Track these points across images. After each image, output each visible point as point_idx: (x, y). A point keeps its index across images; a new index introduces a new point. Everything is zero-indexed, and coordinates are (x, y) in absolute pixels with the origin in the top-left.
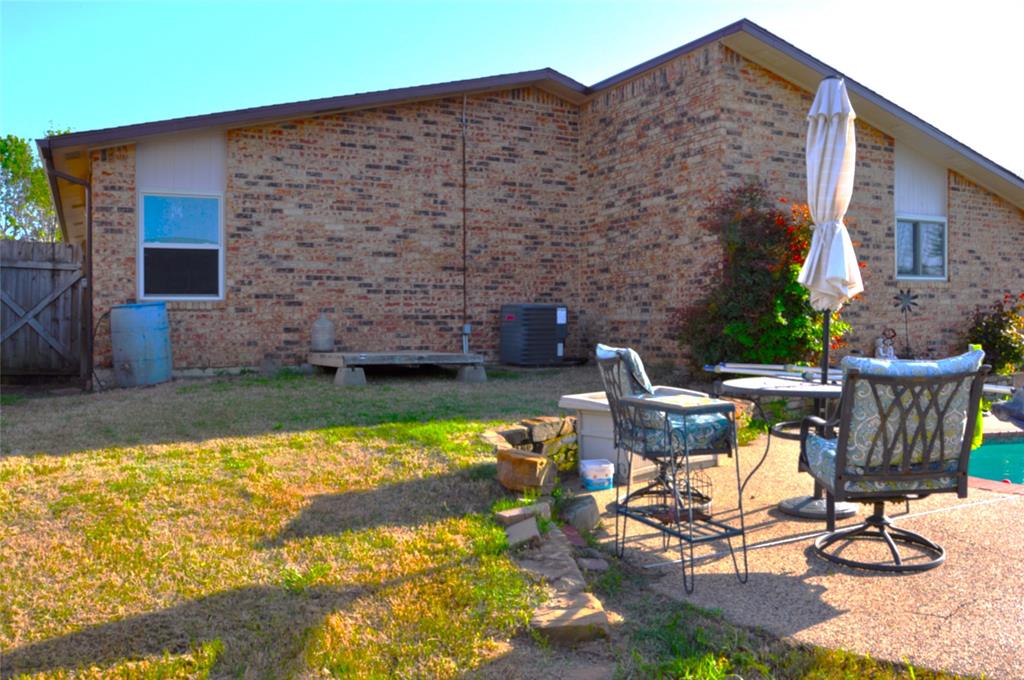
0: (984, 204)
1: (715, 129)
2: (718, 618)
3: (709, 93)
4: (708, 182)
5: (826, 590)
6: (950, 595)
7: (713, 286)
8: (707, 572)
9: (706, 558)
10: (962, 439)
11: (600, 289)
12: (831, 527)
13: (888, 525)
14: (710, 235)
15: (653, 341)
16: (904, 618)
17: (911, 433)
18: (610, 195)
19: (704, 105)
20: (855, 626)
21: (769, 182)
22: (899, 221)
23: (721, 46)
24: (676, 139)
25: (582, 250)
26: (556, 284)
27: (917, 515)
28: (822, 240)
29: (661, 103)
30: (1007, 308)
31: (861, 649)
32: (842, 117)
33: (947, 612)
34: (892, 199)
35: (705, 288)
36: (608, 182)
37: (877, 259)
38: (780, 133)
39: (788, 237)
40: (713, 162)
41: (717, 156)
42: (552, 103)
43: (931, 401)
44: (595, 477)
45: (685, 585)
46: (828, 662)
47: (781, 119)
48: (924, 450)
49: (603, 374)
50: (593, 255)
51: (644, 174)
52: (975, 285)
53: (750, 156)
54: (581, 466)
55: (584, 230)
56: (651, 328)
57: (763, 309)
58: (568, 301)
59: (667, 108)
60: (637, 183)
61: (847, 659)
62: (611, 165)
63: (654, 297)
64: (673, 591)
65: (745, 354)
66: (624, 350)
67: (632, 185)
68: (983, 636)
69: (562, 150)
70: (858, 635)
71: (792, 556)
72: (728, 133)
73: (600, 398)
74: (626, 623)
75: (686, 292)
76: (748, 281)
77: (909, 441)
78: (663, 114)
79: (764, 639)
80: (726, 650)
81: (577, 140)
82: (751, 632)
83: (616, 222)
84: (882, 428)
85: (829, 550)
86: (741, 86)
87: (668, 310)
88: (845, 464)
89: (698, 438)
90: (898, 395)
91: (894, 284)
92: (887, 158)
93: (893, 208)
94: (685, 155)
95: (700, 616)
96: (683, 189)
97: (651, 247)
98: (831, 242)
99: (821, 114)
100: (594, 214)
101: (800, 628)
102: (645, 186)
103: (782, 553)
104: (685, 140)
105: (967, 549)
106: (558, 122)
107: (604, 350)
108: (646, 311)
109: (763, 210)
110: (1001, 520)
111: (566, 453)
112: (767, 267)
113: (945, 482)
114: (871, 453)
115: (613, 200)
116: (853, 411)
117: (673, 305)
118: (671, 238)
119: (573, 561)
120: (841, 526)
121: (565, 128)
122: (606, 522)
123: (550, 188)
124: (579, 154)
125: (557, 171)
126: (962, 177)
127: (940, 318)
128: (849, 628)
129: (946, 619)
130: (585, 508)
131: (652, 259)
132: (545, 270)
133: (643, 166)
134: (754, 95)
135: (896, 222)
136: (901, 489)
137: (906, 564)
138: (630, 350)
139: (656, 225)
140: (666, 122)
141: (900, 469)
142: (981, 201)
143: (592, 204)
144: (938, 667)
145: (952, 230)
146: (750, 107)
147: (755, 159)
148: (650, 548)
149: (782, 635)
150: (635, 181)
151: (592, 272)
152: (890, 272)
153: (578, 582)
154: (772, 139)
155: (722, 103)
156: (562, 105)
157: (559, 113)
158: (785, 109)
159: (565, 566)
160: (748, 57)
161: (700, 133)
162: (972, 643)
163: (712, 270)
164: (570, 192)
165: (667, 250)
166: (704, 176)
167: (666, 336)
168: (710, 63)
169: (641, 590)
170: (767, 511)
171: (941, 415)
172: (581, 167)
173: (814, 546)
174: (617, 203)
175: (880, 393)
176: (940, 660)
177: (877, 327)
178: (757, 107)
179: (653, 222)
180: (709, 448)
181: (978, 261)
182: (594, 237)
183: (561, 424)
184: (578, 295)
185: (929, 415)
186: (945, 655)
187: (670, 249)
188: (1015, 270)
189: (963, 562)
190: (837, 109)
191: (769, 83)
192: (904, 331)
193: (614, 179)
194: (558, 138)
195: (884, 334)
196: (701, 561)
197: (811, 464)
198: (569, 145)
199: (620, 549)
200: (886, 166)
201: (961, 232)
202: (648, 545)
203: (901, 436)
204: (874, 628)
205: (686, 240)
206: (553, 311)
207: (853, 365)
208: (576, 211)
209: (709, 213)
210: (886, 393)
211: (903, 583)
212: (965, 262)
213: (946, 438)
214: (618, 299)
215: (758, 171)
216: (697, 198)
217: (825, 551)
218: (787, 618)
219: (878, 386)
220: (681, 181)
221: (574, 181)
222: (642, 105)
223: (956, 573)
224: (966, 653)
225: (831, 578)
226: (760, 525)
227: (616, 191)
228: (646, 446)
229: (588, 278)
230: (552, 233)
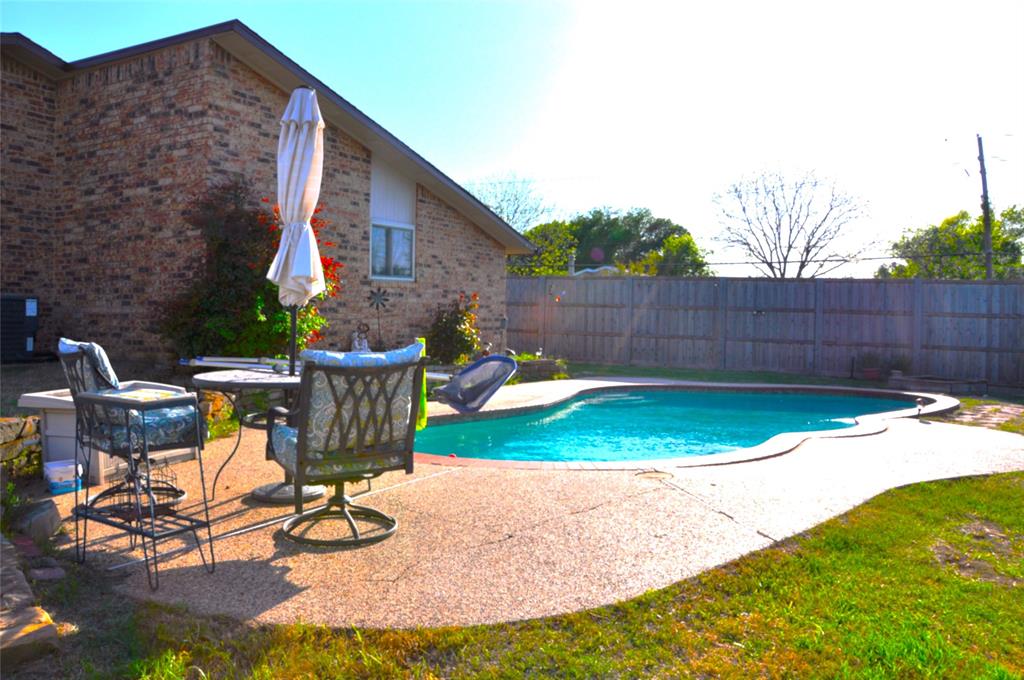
0: (445, 216)
1: (202, 124)
2: (181, 612)
3: (198, 87)
4: (193, 177)
5: (290, 569)
6: (398, 560)
7: (196, 280)
8: (176, 567)
9: (175, 552)
10: (408, 421)
11: (78, 279)
12: (299, 510)
13: (348, 503)
14: (192, 230)
15: (134, 334)
16: (359, 586)
17: (363, 419)
18: (91, 181)
19: (192, 99)
20: (315, 600)
21: (253, 181)
22: (374, 226)
23: (212, 43)
24: (162, 130)
25: (58, 238)
26: (26, 273)
27: (378, 491)
28: (290, 239)
29: (148, 91)
30: (462, 307)
31: (319, 621)
32: (312, 125)
33: (395, 577)
34: (368, 206)
35: (188, 281)
36: (87, 168)
37: (354, 259)
38: (266, 135)
39: (270, 235)
40: (199, 156)
41: (203, 150)
42: (24, 74)
43: (380, 389)
44: (61, 479)
45: (150, 583)
46: (288, 639)
47: (268, 122)
48: (375, 434)
49: (65, 370)
50: (70, 244)
51: (128, 164)
52: (436, 286)
53: (236, 155)
54: (45, 469)
55: (61, 217)
56: (133, 322)
57: (245, 304)
58: (40, 292)
59: (153, 98)
60: (119, 172)
61: (305, 632)
62: (92, 150)
63: (136, 290)
64: (137, 591)
65: (228, 348)
66: (87, 344)
67: (114, 173)
68: (423, 592)
69: (34, 128)
70: (317, 608)
71: (261, 541)
72: (216, 129)
73: (65, 396)
74: (79, 633)
75: (169, 286)
76: (229, 276)
77: (362, 426)
78: (150, 103)
79: (227, 624)
80: (186, 643)
81: (53, 119)
82: (215, 620)
83: (96, 210)
84: (338, 415)
85: (296, 532)
86: (230, 86)
87: (150, 303)
88: (305, 450)
89: (169, 432)
90: (351, 384)
91: (369, 283)
92: (365, 168)
93: (368, 214)
94: (171, 147)
95: (164, 613)
96: (168, 181)
97: (133, 238)
98: (298, 241)
99: (293, 121)
100: (71, 200)
101: (264, 609)
102: (128, 175)
103: (251, 539)
104: (172, 132)
105: (416, 518)
106: (31, 96)
107: (67, 344)
108: (128, 304)
109: (247, 207)
110: (445, 490)
111: (28, 456)
112: (249, 264)
113: (394, 461)
114: (328, 439)
115: (93, 187)
116: (311, 400)
117: (156, 298)
118: (154, 230)
119: (21, 573)
120: (309, 508)
121: (39, 104)
122: (70, 526)
123: (19, 168)
124: (55, 134)
125: (28, 149)
126: (428, 192)
127: (408, 314)
128: (309, 602)
129: (394, 582)
130: (43, 514)
131: (134, 251)
132: (12, 258)
133: (126, 154)
134: (243, 95)
135: (371, 228)
136: (357, 469)
137: (364, 537)
138: (94, 344)
139: (139, 216)
140: (152, 112)
141: (355, 452)
142: (443, 213)
143: (69, 189)
144: (384, 626)
145: (419, 237)
146: (238, 107)
147: (241, 158)
148: (117, 548)
149: (245, 620)
150: (117, 168)
151: (69, 262)
152: (365, 272)
153: (25, 597)
154: (258, 140)
155: (210, 100)
156: (35, 78)
157: (33, 87)
158: (273, 113)
159: (11, 581)
160: (240, 58)
161: (188, 127)
162: (413, 600)
163: (195, 265)
164: (45, 175)
165: (150, 242)
166: (190, 170)
167: (148, 330)
168: (201, 58)
169: (103, 594)
170: (240, 500)
171: (389, 401)
172: (57, 148)
173: (282, 529)
174: (99, 191)
175: (335, 382)
176: (386, 619)
177: (354, 322)
178: (245, 107)
179: (136, 213)
180: (180, 442)
181: (440, 266)
182: (70, 225)
183: (21, 426)
184: (52, 286)
185: (379, 401)
186: (391, 614)
187: (154, 241)
188: (469, 274)
189: (411, 530)
190: (307, 117)
191: (257, 86)
192: (376, 327)
193: (95, 165)
194: (29, 114)
195: (359, 328)
196: (169, 556)
197: (276, 452)
198: (44, 123)
199: (81, 554)
200: (363, 175)
201: (426, 239)
202: (115, 545)
203: (355, 424)
204: (331, 599)
205: (169, 233)
206: (22, 303)
207: (310, 357)
208: (50, 195)
209: (194, 207)
210: (340, 383)
211: (360, 555)
212: (429, 266)
213: (395, 421)
214: (98, 291)
215: (244, 170)
216: (181, 192)
217: (292, 533)
218: (252, 601)
219: (333, 377)
220: (166, 173)
221: (50, 164)
222: (128, 91)
223: (406, 540)
224: (408, 610)
225: (295, 558)
226: (233, 514)
227: (97, 177)
228: (112, 443)
229: (64, 268)
230: (21, 218)
